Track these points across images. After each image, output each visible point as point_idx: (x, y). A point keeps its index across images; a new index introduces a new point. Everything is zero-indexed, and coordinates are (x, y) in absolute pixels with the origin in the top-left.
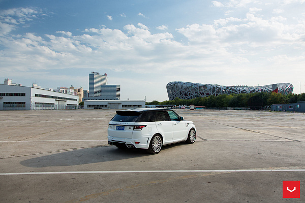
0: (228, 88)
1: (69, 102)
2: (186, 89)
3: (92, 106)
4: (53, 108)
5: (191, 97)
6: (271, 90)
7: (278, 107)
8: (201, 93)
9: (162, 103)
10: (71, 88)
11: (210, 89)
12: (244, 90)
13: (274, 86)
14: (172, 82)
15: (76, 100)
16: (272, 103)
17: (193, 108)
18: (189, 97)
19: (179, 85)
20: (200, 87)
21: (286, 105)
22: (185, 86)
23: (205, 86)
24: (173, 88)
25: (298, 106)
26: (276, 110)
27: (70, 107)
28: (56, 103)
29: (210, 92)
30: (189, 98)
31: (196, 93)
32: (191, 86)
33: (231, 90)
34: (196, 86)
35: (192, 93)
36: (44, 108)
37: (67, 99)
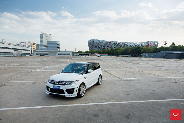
0: (123, 44)
1: (24, 52)
2: (99, 44)
3: (39, 54)
4: (13, 56)
5: (102, 49)
6: (146, 44)
7: (146, 55)
8: (107, 46)
9: (84, 52)
10: (28, 43)
11: (113, 44)
12: (132, 45)
13: (147, 42)
14: (91, 40)
15: (29, 50)
16: (143, 53)
17: (99, 56)
18: (101, 48)
19: (95, 41)
20: (107, 43)
21: (150, 54)
22: (98, 42)
23: (110, 42)
24: (91, 43)
25: (156, 54)
26: (145, 57)
27: (25, 55)
28: (15, 52)
29: (112, 46)
30: (100, 50)
31: (105, 46)
32: (102, 42)
33: (124, 45)
34: (105, 42)
35: (102, 46)
36: (6, 56)
37: (22, 50)
